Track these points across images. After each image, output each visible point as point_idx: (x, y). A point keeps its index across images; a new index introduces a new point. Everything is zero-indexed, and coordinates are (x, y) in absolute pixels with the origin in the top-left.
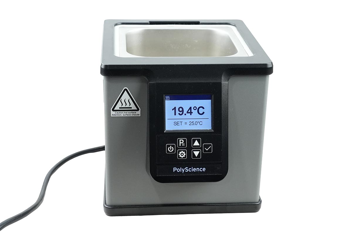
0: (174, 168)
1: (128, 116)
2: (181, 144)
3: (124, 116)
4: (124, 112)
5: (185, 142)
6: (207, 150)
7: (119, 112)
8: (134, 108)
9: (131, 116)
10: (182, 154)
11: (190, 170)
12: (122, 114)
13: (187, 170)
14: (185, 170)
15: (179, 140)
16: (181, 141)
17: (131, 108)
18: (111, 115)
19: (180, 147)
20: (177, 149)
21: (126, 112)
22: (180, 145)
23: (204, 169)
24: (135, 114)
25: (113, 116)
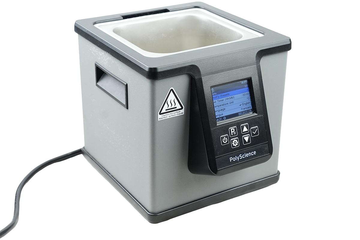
0: (230, 158)
1: (174, 116)
2: (233, 133)
3: (170, 117)
4: (169, 113)
5: (235, 131)
6: (255, 133)
7: (165, 114)
8: (179, 107)
9: (176, 116)
10: (235, 143)
11: (244, 156)
12: (169, 116)
13: (241, 157)
14: (240, 157)
15: (230, 130)
16: (233, 130)
17: (176, 108)
18: (159, 119)
19: (232, 136)
20: (230, 138)
21: (172, 112)
22: (232, 135)
23: (255, 153)
24: (179, 113)
25: (160, 120)
